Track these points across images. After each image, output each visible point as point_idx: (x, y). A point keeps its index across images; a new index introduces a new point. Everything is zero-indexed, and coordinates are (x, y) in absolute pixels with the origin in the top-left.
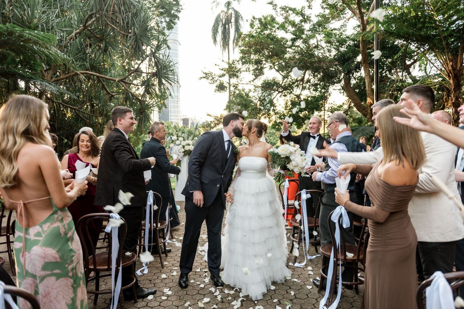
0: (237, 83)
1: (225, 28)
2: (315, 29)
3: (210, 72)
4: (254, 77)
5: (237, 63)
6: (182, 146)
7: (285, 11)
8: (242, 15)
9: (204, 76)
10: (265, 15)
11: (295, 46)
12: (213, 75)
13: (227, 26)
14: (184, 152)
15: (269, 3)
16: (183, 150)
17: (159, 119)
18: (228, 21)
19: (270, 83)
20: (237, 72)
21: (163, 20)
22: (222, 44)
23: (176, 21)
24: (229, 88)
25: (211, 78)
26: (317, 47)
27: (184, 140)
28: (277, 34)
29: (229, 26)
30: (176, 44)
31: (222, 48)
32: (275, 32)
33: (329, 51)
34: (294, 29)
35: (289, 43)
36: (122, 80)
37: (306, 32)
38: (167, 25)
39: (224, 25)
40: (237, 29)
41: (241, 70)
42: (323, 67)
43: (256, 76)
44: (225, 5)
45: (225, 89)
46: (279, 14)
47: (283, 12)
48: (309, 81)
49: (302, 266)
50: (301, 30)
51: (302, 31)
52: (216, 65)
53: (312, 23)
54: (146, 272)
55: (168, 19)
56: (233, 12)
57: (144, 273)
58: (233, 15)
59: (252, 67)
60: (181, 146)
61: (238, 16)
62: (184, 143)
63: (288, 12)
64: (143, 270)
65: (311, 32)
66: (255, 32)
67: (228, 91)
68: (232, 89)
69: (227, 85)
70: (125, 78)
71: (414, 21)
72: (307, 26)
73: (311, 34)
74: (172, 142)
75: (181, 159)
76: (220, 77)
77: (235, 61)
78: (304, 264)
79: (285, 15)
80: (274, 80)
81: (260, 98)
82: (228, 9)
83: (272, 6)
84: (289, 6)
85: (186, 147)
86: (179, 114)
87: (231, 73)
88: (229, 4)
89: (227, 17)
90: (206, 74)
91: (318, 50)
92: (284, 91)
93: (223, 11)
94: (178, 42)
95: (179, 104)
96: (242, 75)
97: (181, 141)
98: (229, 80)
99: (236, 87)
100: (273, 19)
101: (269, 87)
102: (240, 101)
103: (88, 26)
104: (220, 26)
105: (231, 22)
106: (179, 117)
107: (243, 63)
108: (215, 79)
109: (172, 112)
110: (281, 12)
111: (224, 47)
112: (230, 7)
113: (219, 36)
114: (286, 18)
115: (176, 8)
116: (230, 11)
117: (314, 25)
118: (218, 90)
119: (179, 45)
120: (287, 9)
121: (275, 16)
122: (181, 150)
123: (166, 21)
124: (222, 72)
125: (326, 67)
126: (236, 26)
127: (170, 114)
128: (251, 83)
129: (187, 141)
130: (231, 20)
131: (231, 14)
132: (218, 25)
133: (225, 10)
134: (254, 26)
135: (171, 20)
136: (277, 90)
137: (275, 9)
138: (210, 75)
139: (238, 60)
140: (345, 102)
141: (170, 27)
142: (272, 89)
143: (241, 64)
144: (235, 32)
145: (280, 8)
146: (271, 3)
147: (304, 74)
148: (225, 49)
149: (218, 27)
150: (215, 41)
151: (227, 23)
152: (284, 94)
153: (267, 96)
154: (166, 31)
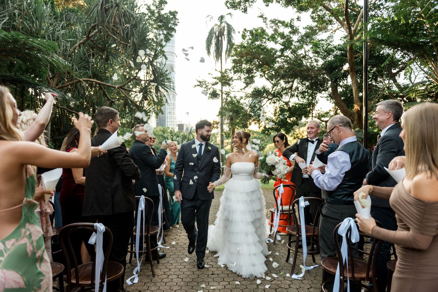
0: (229, 91)
1: (218, 40)
2: (303, 40)
3: (203, 81)
4: (245, 85)
5: (230, 72)
7: (274, 24)
8: (234, 28)
9: (199, 84)
10: (256, 27)
11: (284, 56)
12: (207, 83)
13: (220, 38)
15: (259, 17)
17: (157, 124)
18: (221, 34)
19: (261, 91)
20: (229, 80)
21: (161, 32)
22: (215, 54)
23: (173, 33)
24: (222, 95)
25: (205, 86)
26: (304, 57)
28: (267, 45)
29: (222, 38)
30: (173, 56)
31: (215, 58)
32: (265, 42)
33: (317, 61)
34: (283, 40)
35: (279, 53)
36: (121, 87)
37: (294, 44)
38: (165, 38)
39: (217, 38)
40: (230, 41)
41: (233, 79)
42: (311, 76)
43: (247, 84)
44: (219, 19)
45: (218, 96)
46: (269, 27)
47: (273, 25)
48: (297, 88)
49: (299, 278)
50: (289, 41)
51: (291, 42)
52: (209, 74)
53: (300, 35)
54: (136, 281)
55: (165, 32)
56: (226, 25)
57: (134, 282)
58: (226, 28)
59: (243, 76)
61: (230, 29)
63: (277, 24)
64: (134, 279)
65: (299, 43)
66: (246, 43)
67: (220, 98)
68: (224, 96)
69: (220, 93)
70: (124, 85)
71: (405, 28)
72: (295, 38)
73: (299, 45)
76: (213, 85)
77: (227, 70)
78: (301, 275)
79: (275, 27)
80: (264, 87)
81: (251, 105)
82: (221, 23)
83: (262, 19)
84: (278, 19)
86: (175, 120)
87: (224, 81)
88: (222, 17)
89: (220, 30)
90: (200, 82)
91: (306, 60)
92: (274, 99)
93: (217, 25)
94: (175, 55)
95: (175, 111)
96: (234, 83)
98: (222, 88)
99: (228, 94)
100: (263, 31)
101: (259, 95)
102: (232, 107)
103: (91, 37)
104: (214, 38)
105: (224, 35)
106: (175, 123)
107: (235, 72)
108: (209, 87)
109: (168, 118)
110: (271, 25)
111: (217, 58)
112: (223, 21)
113: (213, 48)
114: (276, 30)
115: (173, 22)
116: (223, 25)
117: (302, 37)
118: (211, 97)
119: (176, 57)
120: (277, 22)
121: (265, 28)
123: (163, 34)
124: (216, 80)
125: (314, 75)
126: (228, 38)
127: (166, 120)
128: (242, 91)
130: (224, 33)
131: (224, 27)
132: (212, 37)
133: (219, 23)
134: (246, 37)
135: (168, 33)
136: (267, 98)
137: (265, 22)
138: (203, 83)
139: (230, 69)
140: (332, 109)
141: (167, 39)
142: (262, 97)
143: (233, 73)
144: (228, 44)
145: (270, 21)
146: (261, 16)
147: (293, 82)
148: (218, 60)
149: (211, 40)
150: (209, 52)
151: (220, 35)
152: (273, 101)
153: (257, 103)
154: (164, 43)
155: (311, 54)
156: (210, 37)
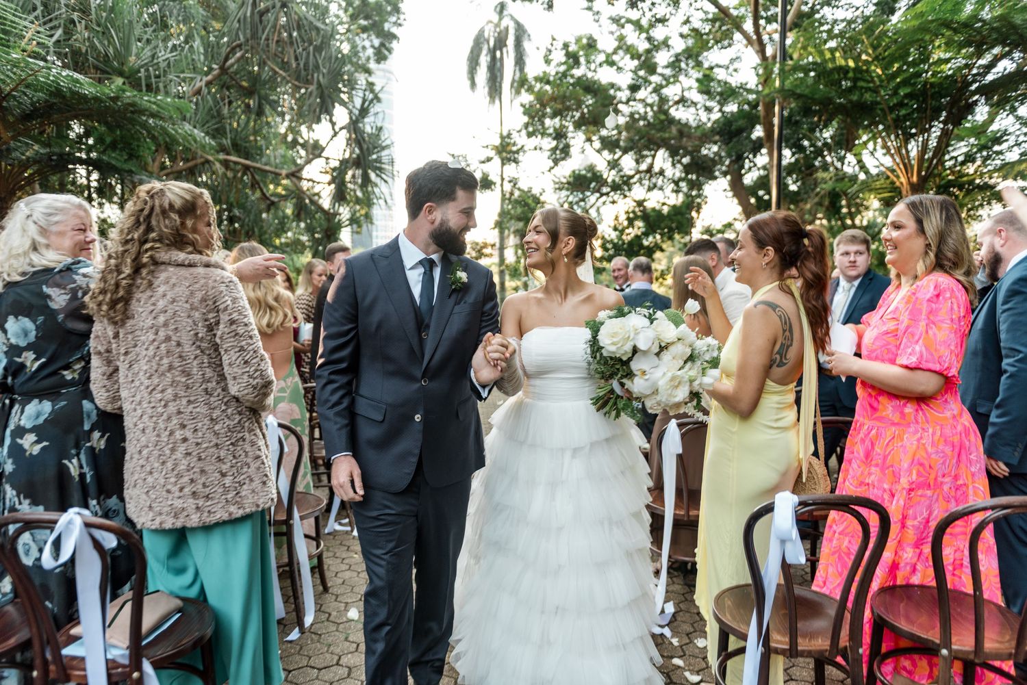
0: (516, 175)
1: (494, 58)
4: (552, 164)
5: (518, 135)
7: (617, 26)
11: (635, 100)
13: (498, 54)
18: (501, 43)
19: (584, 177)
20: (517, 152)
21: (367, 44)
22: (487, 90)
23: (394, 45)
24: (502, 185)
26: (682, 101)
28: (598, 76)
29: (502, 54)
31: (488, 98)
32: (594, 71)
33: (709, 110)
34: (635, 62)
35: (623, 95)
36: (293, 174)
37: (659, 70)
38: (375, 54)
39: (492, 52)
40: (520, 61)
41: (525, 148)
43: (556, 162)
44: (495, 9)
45: (493, 187)
47: (614, 27)
48: (662, 172)
50: (648, 67)
51: (652, 69)
53: (672, 52)
55: (377, 42)
56: (512, 24)
58: (512, 32)
59: (548, 143)
61: (521, 33)
63: (623, 26)
65: (670, 69)
67: (498, 190)
68: (507, 186)
69: (497, 180)
73: (670, 74)
76: (483, 162)
77: (513, 131)
79: (618, 33)
82: (501, 17)
83: (591, 13)
87: (505, 154)
88: (502, 8)
89: (498, 33)
91: (685, 107)
92: (612, 194)
93: (491, 22)
98: (502, 169)
99: (514, 182)
100: (592, 43)
101: (581, 184)
102: (523, 212)
103: (228, 69)
104: (484, 52)
105: (506, 45)
110: (611, 28)
111: (491, 96)
112: (505, 13)
113: (482, 74)
114: (621, 39)
115: (394, 19)
116: (505, 22)
117: (677, 56)
120: (623, 21)
121: (596, 35)
123: (372, 46)
124: (488, 153)
126: (517, 54)
130: (506, 41)
131: (507, 29)
132: (481, 50)
133: (495, 18)
135: (382, 45)
136: (598, 191)
137: (598, 21)
139: (518, 129)
140: (737, 216)
141: (381, 56)
142: (587, 189)
143: (525, 137)
144: (515, 66)
145: (609, 18)
147: (654, 157)
148: (494, 102)
149: (478, 56)
150: (473, 84)
151: (498, 46)
152: (611, 199)
153: (577, 203)
154: (372, 65)
155: (695, 96)
156: (475, 53)
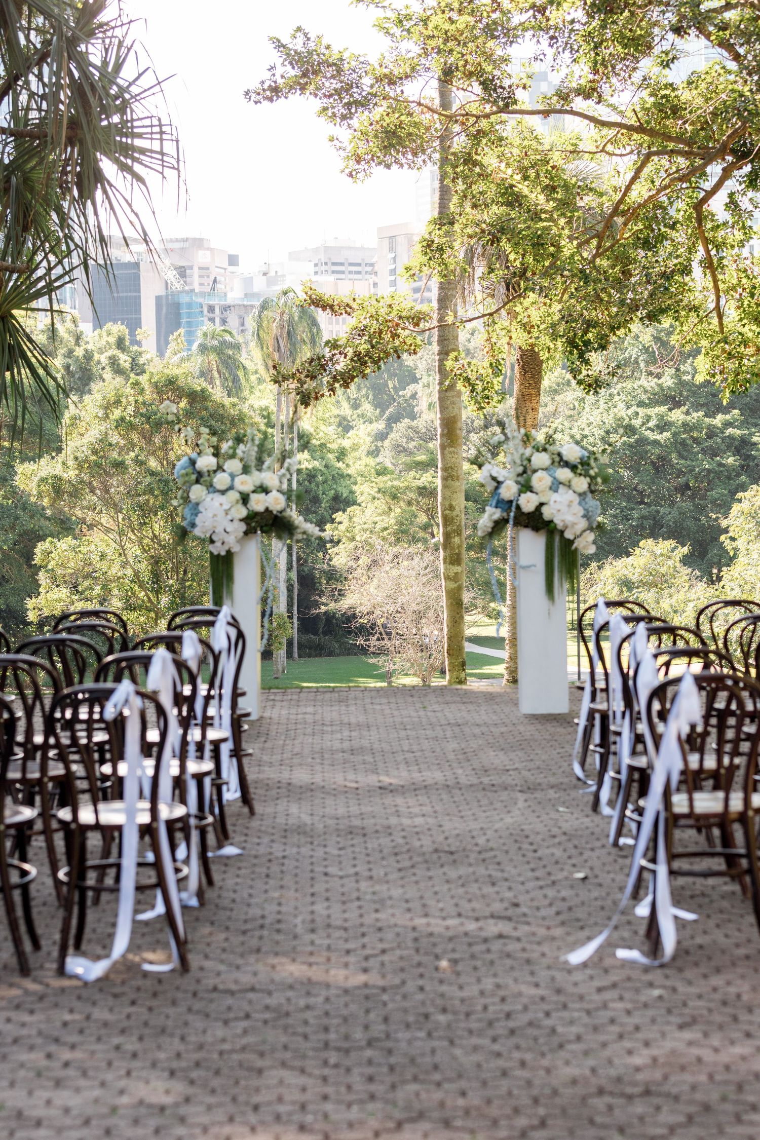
6: (238, 496)
14: (247, 520)
16: (244, 512)
27: (246, 470)
60: (234, 496)
62: (245, 483)
74: (197, 481)
75: (235, 549)
85: (254, 497)
97: (233, 476)
122: (233, 510)
129: (256, 473)
